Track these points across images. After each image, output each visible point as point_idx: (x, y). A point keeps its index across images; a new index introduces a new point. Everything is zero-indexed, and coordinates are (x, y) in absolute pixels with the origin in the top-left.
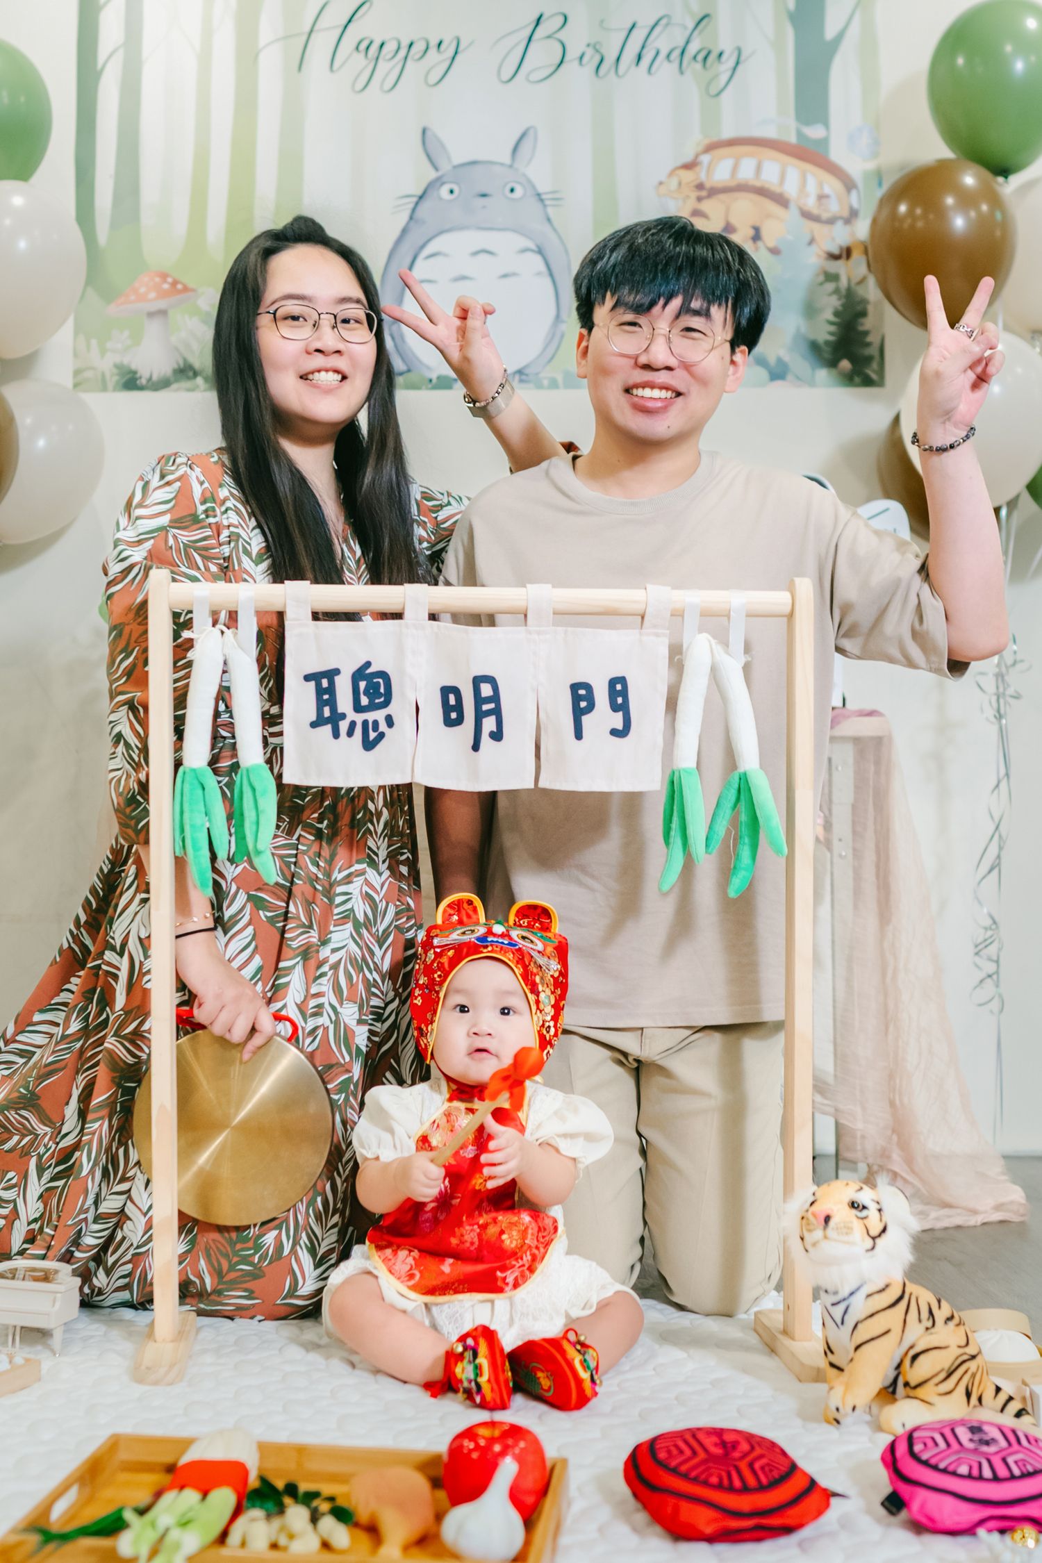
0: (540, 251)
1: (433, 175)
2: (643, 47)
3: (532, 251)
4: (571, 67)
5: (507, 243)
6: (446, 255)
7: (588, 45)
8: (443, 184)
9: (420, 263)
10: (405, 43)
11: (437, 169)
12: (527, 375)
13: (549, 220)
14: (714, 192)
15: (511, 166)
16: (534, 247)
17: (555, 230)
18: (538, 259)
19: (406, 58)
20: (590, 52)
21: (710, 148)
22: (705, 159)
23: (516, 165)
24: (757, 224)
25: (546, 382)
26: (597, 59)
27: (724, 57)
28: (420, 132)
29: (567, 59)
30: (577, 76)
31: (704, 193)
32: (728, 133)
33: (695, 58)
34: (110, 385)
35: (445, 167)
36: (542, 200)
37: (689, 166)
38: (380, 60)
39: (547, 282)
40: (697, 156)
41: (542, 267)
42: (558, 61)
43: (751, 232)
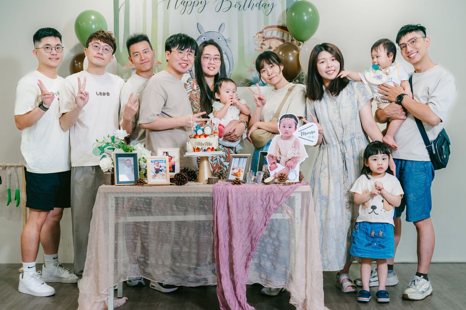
0: (226, 54)
1: (200, 35)
2: (250, 3)
4: (233, 8)
7: (237, 3)
8: (202, 37)
10: (193, 2)
11: (201, 33)
13: (228, 46)
14: (267, 39)
15: (218, 33)
17: (229, 48)
19: (193, 6)
20: (237, 4)
21: (266, 28)
22: (265, 31)
23: (220, 32)
26: (239, 6)
27: (269, 6)
28: (197, 24)
29: (232, 6)
30: (234, 10)
31: (265, 39)
32: (270, 25)
33: (263, 5)
35: (203, 33)
36: (226, 41)
37: (261, 33)
38: (187, 6)
39: (227, 61)
40: (263, 30)
41: (226, 58)
42: (230, 7)
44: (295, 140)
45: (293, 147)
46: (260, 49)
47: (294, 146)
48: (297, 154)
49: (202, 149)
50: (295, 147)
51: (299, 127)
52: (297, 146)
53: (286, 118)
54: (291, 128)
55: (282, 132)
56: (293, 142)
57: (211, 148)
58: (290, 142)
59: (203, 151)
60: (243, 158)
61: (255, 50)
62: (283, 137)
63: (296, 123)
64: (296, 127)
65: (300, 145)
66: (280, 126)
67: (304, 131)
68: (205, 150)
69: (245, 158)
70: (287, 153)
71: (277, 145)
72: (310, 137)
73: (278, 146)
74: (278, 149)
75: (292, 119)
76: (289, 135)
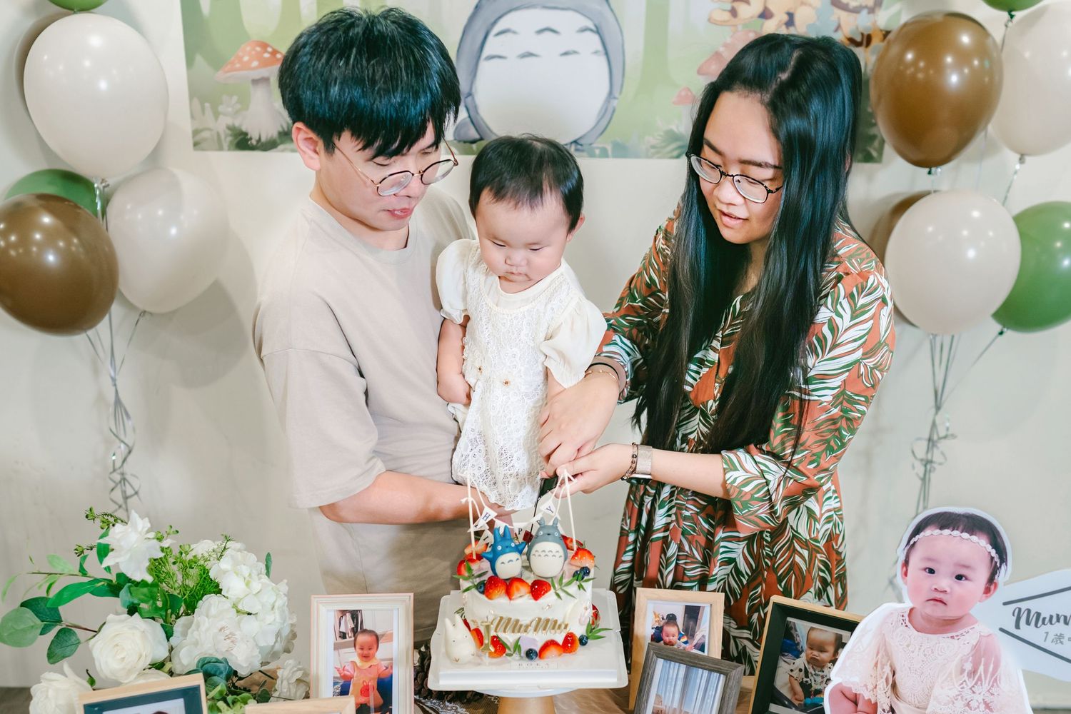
0: (598, 31)
3: (591, 30)
5: (568, 21)
6: (514, 32)
9: (491, 38)
12: (581, 145)
16: (594, 28)
17: (612, 10)
18: (596, 38)
24: (791, 11)
25: (597, 152)
34: (225, 145)
39: (603, 59)
41: (600, 47)
43: (786, 18)
44: (979, 643)
45: (962, 671)
46: (727, 16)
47: (968, 666)
48: (982, 707)
49: (517, 647)
50: (974, 672)
51: (1005, 584)
52: (986, 671)
53: (947, 532)
54: (963, 582)
55: (915, 592)
56: (967, 650)
57: (560, 640)
58: (953, 648)
59: (523, 654)
60: (706, 673)
61: (709, 20)
62: (918, 618)
63: (997, 559)
64: (991, 580)
65: (1001, 670)
66: (906, 563)
67: (1034, 606)
68: (530, 654)
69: (715, 675)
70: (929, 696)
71: (884, 653)
72: (1059, 638)
73: (888, 655)
74: (887, 670)
75: (974, 538)
76: (950, 613)
